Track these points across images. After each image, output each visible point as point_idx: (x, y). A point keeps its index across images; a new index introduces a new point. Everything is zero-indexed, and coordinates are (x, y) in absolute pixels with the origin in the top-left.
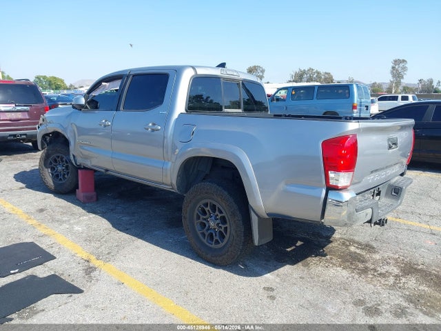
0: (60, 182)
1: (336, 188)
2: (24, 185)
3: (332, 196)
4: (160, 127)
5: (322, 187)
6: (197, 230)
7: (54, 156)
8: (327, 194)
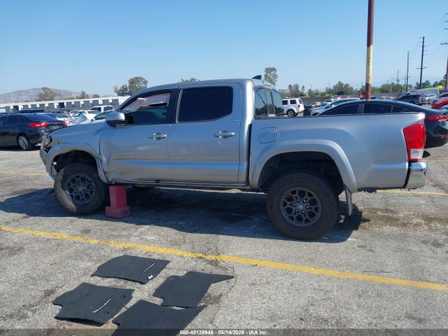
0: (83, 203)
1: (416, 161)
2: (24, 215)
3: (414, 166)
4: (233, 134)
5: (405, 162)
6: (284, 215)
7: (74, 176)
8: (409, 165)
